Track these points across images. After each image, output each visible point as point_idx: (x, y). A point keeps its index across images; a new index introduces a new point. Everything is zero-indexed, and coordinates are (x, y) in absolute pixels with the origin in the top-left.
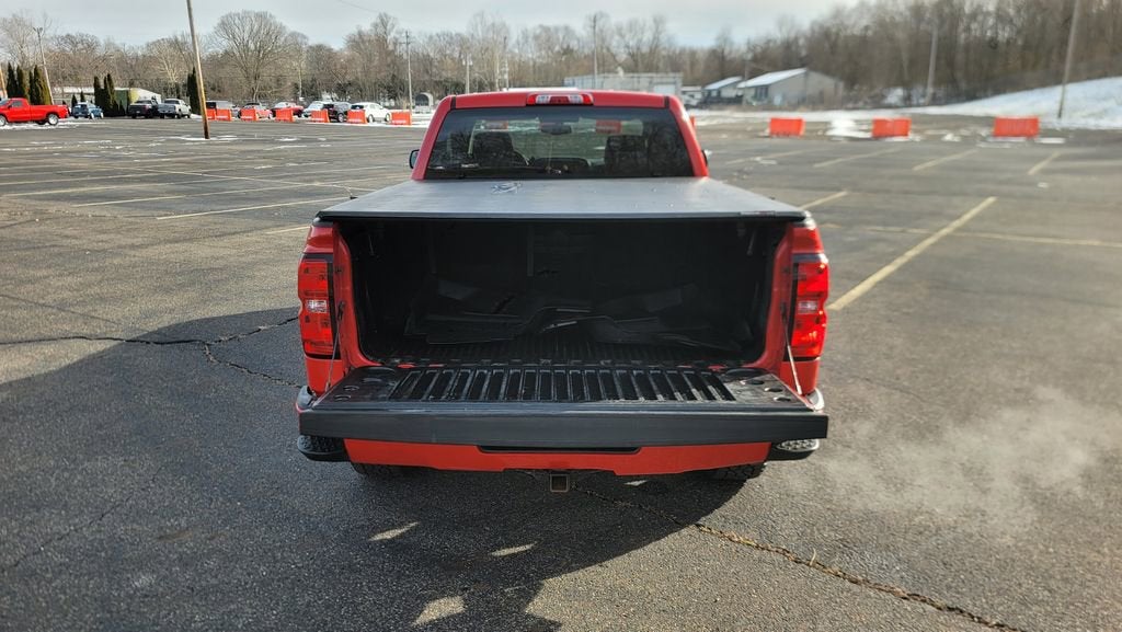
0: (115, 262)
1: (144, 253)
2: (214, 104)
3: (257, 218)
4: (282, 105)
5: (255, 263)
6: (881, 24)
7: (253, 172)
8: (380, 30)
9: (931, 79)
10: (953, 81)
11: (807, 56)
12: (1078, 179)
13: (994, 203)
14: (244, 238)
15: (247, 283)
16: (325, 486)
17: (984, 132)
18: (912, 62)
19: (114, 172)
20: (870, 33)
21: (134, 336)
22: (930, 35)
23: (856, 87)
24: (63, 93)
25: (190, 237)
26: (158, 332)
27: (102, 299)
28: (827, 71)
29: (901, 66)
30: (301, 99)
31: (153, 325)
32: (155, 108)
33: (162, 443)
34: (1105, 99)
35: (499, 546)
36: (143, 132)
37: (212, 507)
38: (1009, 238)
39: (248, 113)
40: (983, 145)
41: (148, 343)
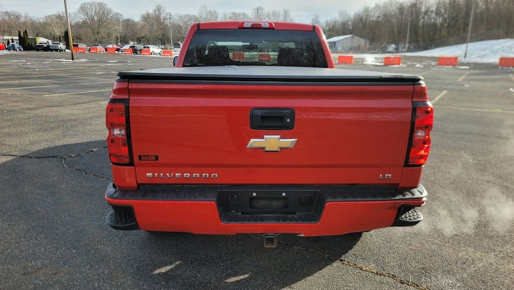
0: (19, 116)
1: (35, 112)
2: (77, 45)
3: (96, 96)
4: (110, 46)
5: (93, 117)
6: (386, 15)
7: (95, 75)
8: (157, 13)
9: (407, 40)
10: (417, 41)
11: (352, 29)
12: (481, 84)
13: (447, 93)
14: (88, 105)
15: (88, 127)
16: (126, 239)
17: (433, 63)
18: (399, 32)
19: (25, 74)
20: (380, 19)
21: (24, 154)
22: (407, 20)
23: (374, 44)
24: (3, 39)
25: (60, 105)
26: (38, 152)
27: (9, 135)
28: (361, 36)
29: (395, 34)
30: (119, 44)
31: (35, 148)
32: (48, 47)
33: (33, 214)
34: (484, 50)
35: (229, 276)
36: (42, 57)
37: (58, 253)
38: (460, 108)
39: (93, 49)
40: (434, 69)
41: (31, 157)
